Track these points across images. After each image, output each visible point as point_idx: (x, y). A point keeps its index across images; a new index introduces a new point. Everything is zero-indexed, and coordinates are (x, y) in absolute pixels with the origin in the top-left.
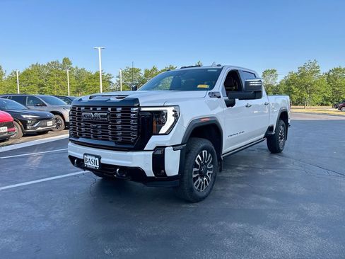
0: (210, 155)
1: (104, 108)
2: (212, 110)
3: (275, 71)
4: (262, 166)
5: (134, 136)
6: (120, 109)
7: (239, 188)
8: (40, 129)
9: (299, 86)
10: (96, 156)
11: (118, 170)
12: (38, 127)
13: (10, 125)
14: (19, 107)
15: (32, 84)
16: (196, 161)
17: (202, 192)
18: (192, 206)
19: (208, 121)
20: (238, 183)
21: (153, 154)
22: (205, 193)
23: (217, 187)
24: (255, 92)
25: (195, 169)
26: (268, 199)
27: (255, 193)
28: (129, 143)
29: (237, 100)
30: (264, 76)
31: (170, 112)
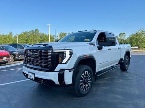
0: (89, 73)
1: (37, 50)
2: (91, 51)
3: (125, 33)
4: (117, 78)
5: (50, 64)
6: (44, 51)
7: (105, 89)
8: (21, 58)
9: (136, 40)
10: (33, 73)
11: (42, 81)
12: (20, 57)
13: (8, 56)
14: (13, 49)
15: (23, 39)
16: (82, 76)
17: (85, 92)
18: (80, 99)
19: (88, 57)
20: (104, 86)
21: (59, 73)
22: (86, 92)
23: (94, 89)
24: (112, 43)
25: (81, 81)
26: (119, 96)
27: (112, 93)
28: (47, 68)
29: (103, 47)
30: (120, 36)
31: (68, 52)
